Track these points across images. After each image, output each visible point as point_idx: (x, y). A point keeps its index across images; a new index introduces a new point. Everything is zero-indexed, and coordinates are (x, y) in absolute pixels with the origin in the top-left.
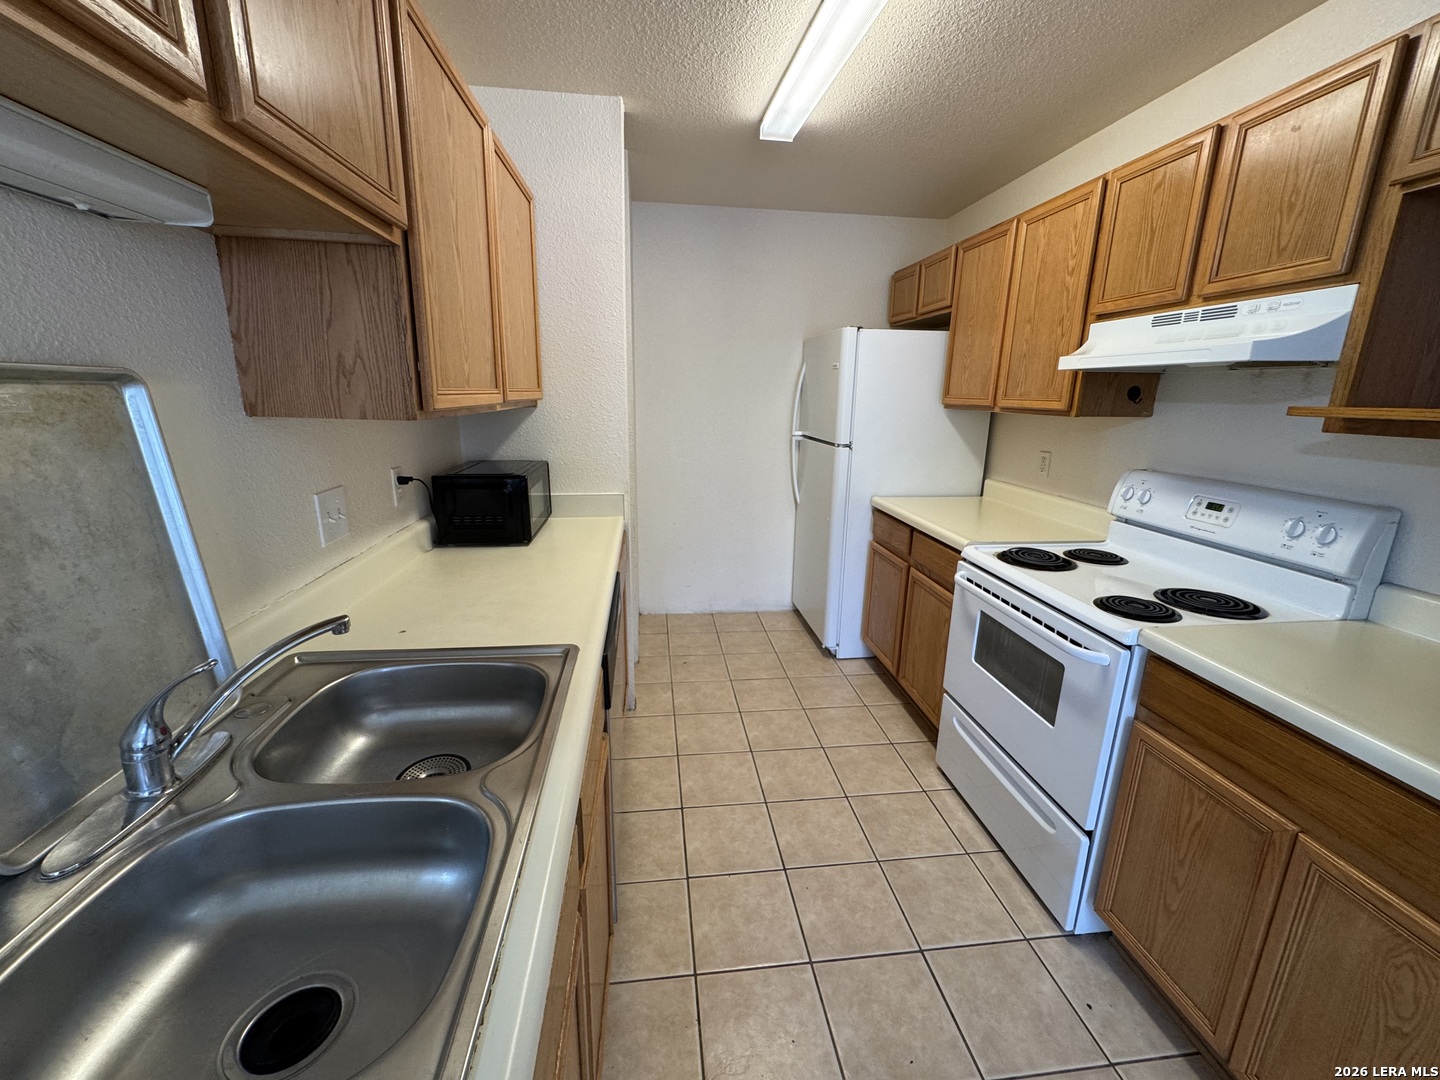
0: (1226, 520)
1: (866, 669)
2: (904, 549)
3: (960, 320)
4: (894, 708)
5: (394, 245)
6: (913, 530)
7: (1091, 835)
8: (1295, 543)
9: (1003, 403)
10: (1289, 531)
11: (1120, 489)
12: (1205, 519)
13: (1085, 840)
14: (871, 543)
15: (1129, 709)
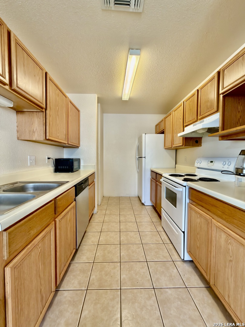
0: (213, 164)
1: (151, 207)
2: (155, 178)
3: (166, 132)
4: (156, 215)
5: (43, 112)
6: (157, 173)
7: (184, 232)
8: (224, 166)
9: (173, 146)
10: (223, 164)
11: (196, 161)
12: (210, 165)
13: (183, 234)
14: (151, 178)
15: (188, 201)
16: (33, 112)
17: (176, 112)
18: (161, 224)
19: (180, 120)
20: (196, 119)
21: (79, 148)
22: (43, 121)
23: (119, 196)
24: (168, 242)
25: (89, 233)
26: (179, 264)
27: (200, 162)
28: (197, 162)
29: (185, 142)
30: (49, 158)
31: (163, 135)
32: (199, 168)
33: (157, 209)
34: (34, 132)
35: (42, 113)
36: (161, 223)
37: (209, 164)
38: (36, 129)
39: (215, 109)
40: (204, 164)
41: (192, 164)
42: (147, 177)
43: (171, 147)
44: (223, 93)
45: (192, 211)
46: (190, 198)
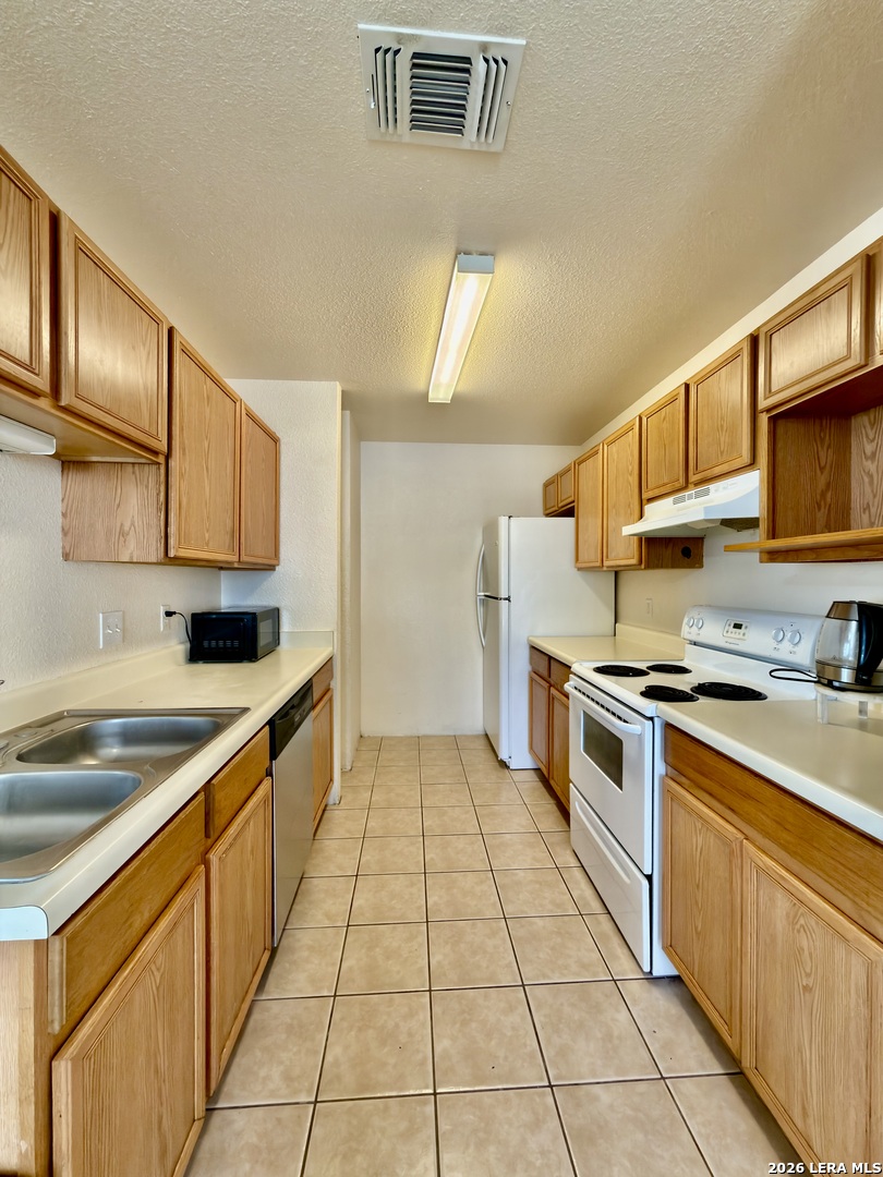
0: (744, 634)
1: (532, 776)
2: (545, 674)
3: (581, 510)
4: (549, 806)
5: (159, 464)
6: (550, 658)
7: (649, 878)
8: (780, 646)
9: (606, 563)
10: (775, 638)
11: (686, 620)
12: (733, 635)
13: (645, 883)
14: (530, 673)
15: (661, 768)
16: (122, 463)
17: (614, 448)
18: (568, 841)
19: (630, 478)
20: (682, 481)
21: (274, 570)
22: (158, 494)
23: (415, 733)
24: (596, 906)
25: (315, 881)
26: (636, 990)
27: (698, 622)
28: (688, 624)
29: (648, 554)
30: (169, 614)
31: (570, 521)
32: (695, 643)
33: (552, 782)
34: (123, 534)
35: (154, 467)
36: (569, 837)
37: (729, 634)
38: (133, 524)
39: (746, 457)
40: (714, 631)
41: (676, 628)
42: (518, 668)
43: (598, 564)
44: (768, 410)
45: (674, 805)
46: (670, 760)
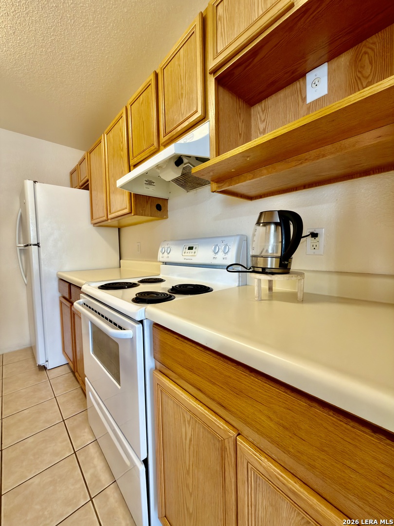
0: (195, 253)
2: (67, 296)
6: (70, 284)
7: (146, 462)
8: (217, 256)
9: (110, 216)
10: (214, 251)
11: (160, 249)
12: (188, 254)
13: (142, 468)
14: (60, 297)
15: (150, 363)
17: (111, 134)
19: (121, 153)
20: (156, 144)
27: (167, 249)
28: (161, 251)
29: (136, 205)
32: (166, 263)
33: (76, 374)
37: (186, 254)
39: (200, 112)
40: (177, 254)
41: (153, 256)
42: (52, 294)
43: (105, 218)
44: (214, 72)
46: (158, 356)
